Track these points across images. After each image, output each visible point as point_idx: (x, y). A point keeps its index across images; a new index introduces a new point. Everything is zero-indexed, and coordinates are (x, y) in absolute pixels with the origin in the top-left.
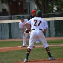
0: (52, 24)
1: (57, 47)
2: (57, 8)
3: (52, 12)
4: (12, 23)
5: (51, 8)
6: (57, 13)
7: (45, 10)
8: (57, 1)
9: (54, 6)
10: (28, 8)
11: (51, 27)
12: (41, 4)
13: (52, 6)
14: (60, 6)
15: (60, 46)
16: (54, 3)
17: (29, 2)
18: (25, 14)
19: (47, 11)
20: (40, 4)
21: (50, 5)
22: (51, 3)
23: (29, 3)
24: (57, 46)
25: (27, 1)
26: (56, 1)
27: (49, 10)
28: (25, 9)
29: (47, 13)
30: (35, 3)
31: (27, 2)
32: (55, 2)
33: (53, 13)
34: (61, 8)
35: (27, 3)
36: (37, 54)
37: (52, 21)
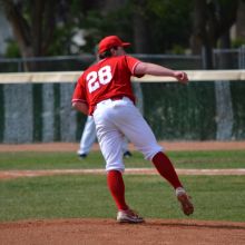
0: (67, 93)
1: (84, 179)
2: (86, 38)
3: (66, 52)
5: (64, 39)
6: (85, 56)
7: (44, 44)
8: (86, 15)
9: (76, 29)
11: (62, 104)
12: (30, 23)
13: (66, 32)
16: (77, 20)
19: (51, 48)
20: (25, 21)
21: (60, 25)
22: (65, 20)
24: (83, 175)
26: (81, 15)
27: (58, 43)
29: (50, 54)
30: (8, 18)
32: (79, 17)
33: (70, 54)
36: (11, 201)
37: (69, 84)
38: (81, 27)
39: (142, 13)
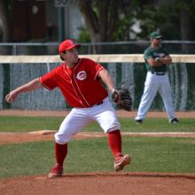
2: (141, 27)
3: (126, 38)
4: (13, 64)
5: (125, 28)
6: (141, 42)
7: (109, 32)
8: (142, 9)
9: (135, 20)
10: (60, 25)
12: (98, 15)
13: (127, 21)
14: (150, 21)
15: (147, 136)
16: (135, 13)
17: (62, 5)
18: (51, 40)
19: (115, 34)
20: (94, 13)
21: (122, 16)
22: (125, 13)
23: (63, 9)
25: (57, 2)
26: (139, 9)
27: (120, 31)
28: (50, 24)
29: (114, 40)
31: (58, 5)
32: (137, 10)
33: (129, 40)
34: (153, 26)
35: (57, 9)
37: (129, 64)
38: (138, 18)
39: (188, 9)
